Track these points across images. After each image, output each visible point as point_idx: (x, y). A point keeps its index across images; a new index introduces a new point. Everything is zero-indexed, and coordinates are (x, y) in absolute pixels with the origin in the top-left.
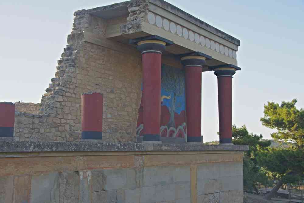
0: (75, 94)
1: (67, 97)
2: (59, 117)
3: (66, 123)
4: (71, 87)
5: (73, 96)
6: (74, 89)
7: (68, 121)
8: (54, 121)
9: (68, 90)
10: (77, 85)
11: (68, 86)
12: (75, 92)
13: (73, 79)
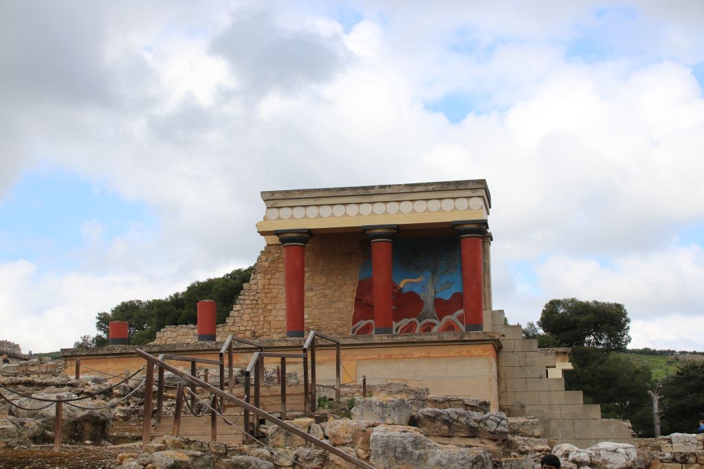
0: (257, 301)
1: (247, 304)
2: (238, 325)
3: (246, 330)
4: (251, 294)
5: (254, 302)
6: (254, 296)
7: (248, 328)
8: (232, 329)
9: (247, 297)
10: (258, 291)
11: (247, 294)
12: (256, 298)
13: (253, 286)
